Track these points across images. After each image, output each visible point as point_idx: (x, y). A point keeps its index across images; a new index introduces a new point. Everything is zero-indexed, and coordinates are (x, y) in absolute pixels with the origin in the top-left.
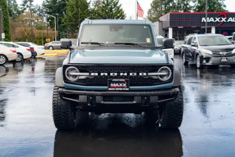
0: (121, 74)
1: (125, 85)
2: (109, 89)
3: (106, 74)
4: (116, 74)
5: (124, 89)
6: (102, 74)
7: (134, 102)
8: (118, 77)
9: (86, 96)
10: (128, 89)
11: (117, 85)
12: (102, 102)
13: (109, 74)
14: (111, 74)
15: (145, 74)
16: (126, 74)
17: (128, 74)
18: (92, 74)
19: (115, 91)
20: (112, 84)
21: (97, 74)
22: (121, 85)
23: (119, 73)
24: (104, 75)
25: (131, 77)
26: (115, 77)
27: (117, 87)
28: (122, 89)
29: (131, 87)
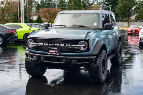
0: (56, 45)
1: (57, 51)
2: (48, 53)
3: (47, 44)
4: (52, 45)
5: (56, 54)
6: (45, 44)
7: (63, 63)
8: (54, 46)
9: (36, 57)
10: (59, 54)
11: (53, 51)
12: (44, 61)
13: (49, 44)
14: (50, 44)
15: (69, 45)
16: (58, 45)
17: (60, 45)
18: (40, 44)
19: (51, 55)
20: (50, 51)
21: (42, 44)
22: (55, 51)
23: (54, 44)
24: (46, 45)
25: (61, 47)
26: (52, 46)
27: (53, 53)
29: (61, 53)
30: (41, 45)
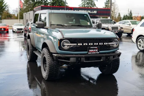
0: (95, 44)
1: (97, 50)
2: (89, 53)
3: (87, 44)
4: (92, 44)
6: (84, 44)
9: (75, 58)
10: (98, 53)
11: (93, 50)
13: (88, 44)
14: (90, 44)
15: (107, 44)
16: (97, 44)
18: (79, 44)
19: (92, 54)
20: (90, 50)
22: (95, 50)
24: (85, 45)
27: (93, 52)
28: (95, 53)
29: (100, 51)
30: (80, 46)
